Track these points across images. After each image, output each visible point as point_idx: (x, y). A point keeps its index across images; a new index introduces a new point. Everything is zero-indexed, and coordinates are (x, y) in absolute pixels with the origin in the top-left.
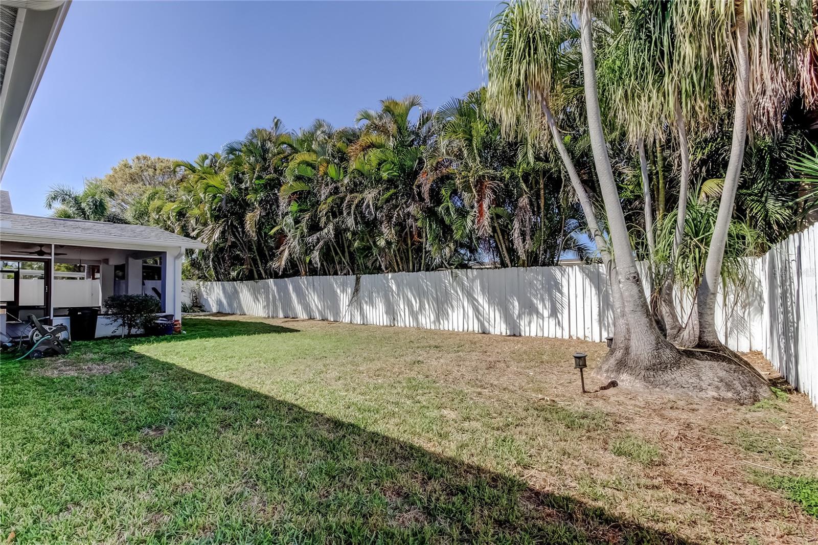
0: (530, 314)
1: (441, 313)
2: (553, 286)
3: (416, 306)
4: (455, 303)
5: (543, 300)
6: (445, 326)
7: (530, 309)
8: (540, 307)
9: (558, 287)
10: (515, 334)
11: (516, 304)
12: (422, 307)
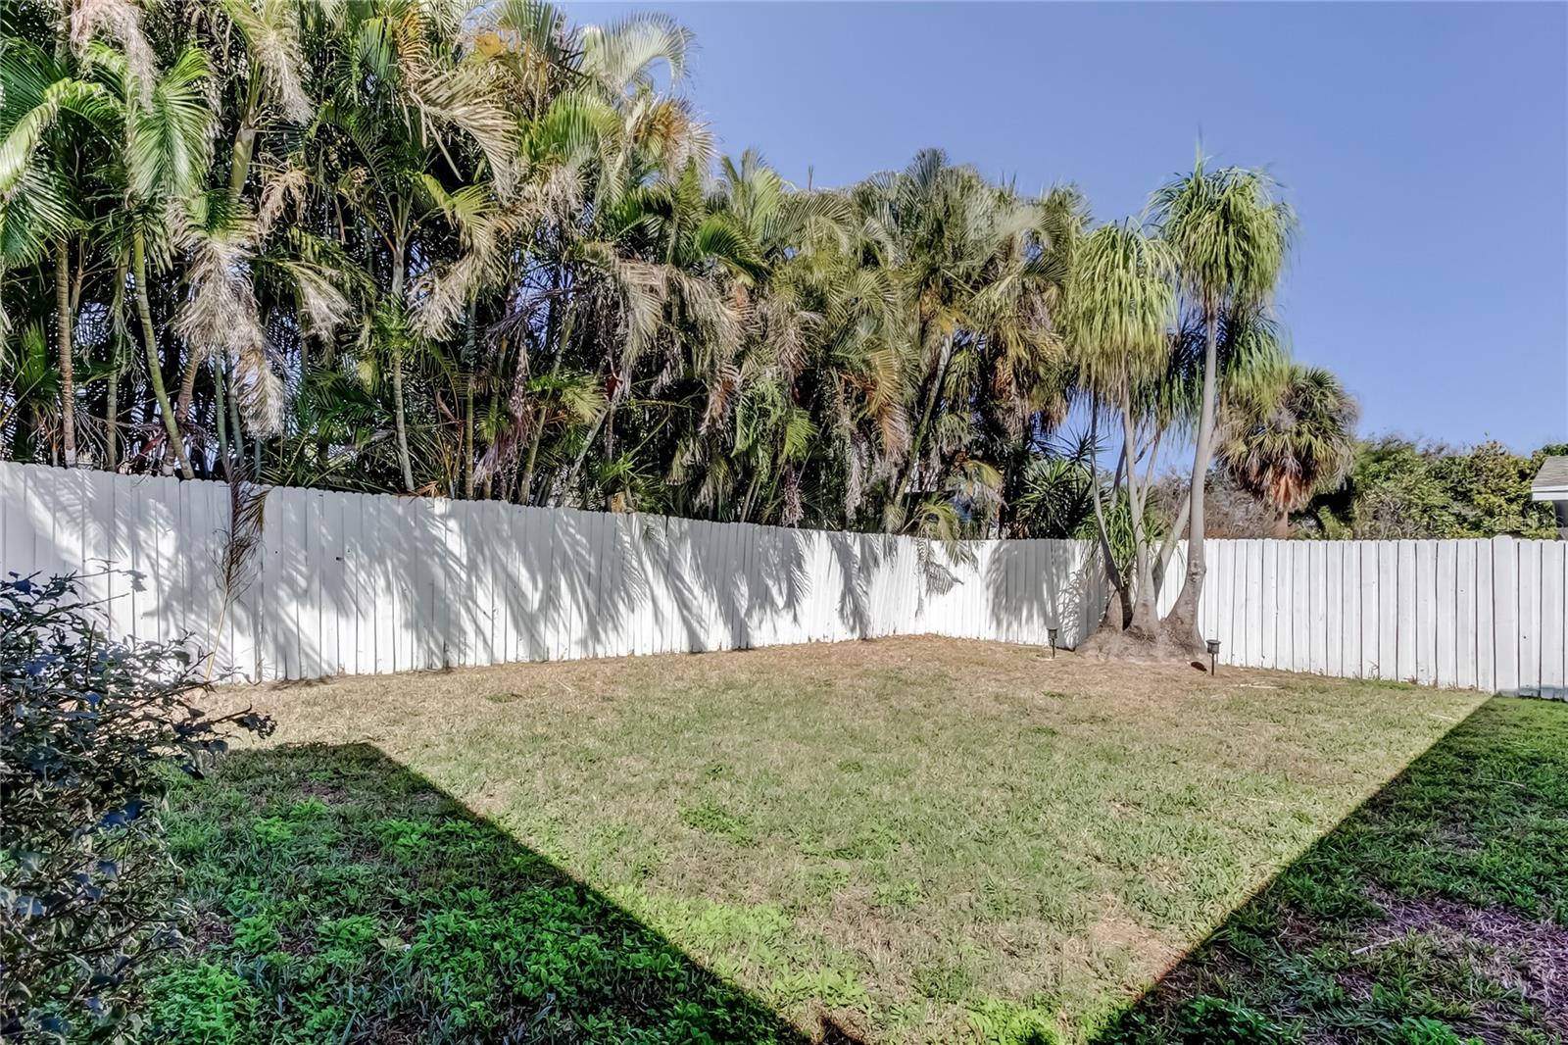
0: (762, 607)
1: (601, 615)
2: (793, 560)
3: (534, 598)
4: (635, 590)
5: (778, 580)
6: (614, 646)
7: (762, 598)
8: (774, 591)
9: (799, 560)
10: (742, 646)
11: (744, 589)
12: (550, 600)
